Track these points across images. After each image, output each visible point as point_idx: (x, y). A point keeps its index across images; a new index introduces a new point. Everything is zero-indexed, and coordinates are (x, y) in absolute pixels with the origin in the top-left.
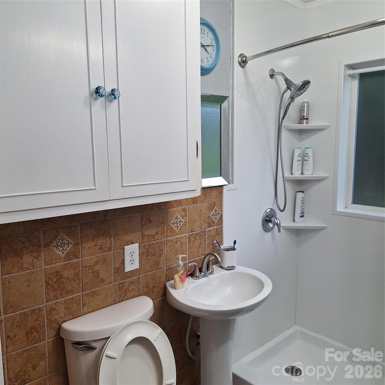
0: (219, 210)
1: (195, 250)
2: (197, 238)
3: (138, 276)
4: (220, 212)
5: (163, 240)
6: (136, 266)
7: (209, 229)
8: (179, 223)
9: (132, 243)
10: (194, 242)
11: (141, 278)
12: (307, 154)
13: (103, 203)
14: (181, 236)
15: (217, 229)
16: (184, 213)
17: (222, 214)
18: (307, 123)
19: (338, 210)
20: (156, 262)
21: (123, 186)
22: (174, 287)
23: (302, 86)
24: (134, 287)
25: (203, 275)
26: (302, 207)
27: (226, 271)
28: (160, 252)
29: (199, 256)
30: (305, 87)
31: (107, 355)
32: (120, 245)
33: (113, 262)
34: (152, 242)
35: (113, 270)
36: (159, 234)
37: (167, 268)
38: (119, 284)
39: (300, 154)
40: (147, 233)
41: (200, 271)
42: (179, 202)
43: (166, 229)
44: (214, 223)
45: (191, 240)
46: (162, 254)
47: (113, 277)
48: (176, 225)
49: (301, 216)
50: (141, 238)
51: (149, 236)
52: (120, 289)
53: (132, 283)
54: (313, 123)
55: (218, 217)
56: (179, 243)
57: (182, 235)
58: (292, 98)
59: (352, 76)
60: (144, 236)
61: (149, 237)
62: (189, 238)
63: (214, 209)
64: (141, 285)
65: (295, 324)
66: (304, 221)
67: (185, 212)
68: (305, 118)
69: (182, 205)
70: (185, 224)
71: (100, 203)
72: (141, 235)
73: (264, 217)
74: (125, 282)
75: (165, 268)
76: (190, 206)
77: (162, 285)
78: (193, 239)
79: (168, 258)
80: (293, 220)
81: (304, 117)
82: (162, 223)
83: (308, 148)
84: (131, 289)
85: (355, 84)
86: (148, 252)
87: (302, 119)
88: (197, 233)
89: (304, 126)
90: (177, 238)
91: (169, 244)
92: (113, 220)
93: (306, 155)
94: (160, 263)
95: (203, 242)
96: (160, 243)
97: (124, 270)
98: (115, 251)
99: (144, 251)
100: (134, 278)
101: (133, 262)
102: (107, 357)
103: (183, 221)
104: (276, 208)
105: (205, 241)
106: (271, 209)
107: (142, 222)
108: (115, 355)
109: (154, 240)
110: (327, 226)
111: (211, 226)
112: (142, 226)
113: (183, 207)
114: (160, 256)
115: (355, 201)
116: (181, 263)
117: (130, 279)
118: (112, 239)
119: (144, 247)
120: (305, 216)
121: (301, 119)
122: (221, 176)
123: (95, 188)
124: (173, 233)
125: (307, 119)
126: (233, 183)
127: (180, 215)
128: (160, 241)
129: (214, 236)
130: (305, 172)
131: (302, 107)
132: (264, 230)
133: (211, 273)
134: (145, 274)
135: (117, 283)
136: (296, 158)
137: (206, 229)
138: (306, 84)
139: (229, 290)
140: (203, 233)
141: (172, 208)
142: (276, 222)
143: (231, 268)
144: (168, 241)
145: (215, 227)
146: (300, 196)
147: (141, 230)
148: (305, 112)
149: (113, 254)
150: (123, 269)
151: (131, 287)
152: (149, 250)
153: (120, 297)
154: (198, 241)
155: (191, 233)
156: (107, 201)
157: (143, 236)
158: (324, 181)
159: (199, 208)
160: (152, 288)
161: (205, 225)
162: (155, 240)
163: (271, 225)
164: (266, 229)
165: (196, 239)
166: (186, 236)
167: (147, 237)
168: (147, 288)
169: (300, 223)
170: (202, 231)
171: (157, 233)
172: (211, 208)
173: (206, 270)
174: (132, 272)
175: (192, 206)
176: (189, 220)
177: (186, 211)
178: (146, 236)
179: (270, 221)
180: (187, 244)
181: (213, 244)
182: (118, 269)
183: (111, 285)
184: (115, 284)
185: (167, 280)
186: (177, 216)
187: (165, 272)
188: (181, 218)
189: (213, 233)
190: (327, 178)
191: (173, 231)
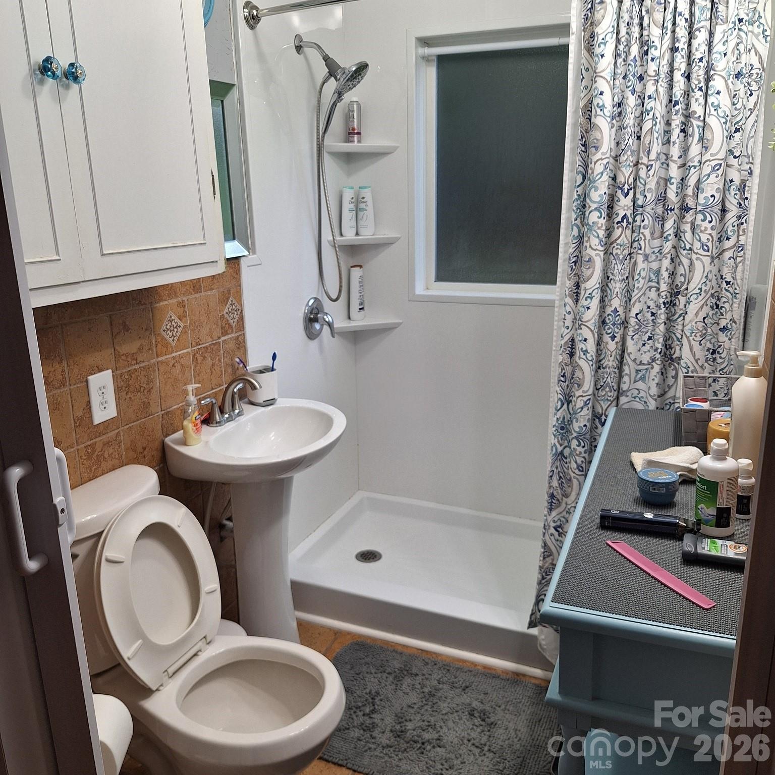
0: (237, 304)
1: (204, 377)
2: (207, 355)
3: (117, 431)
4: (239, 307)
5: (153, 361)
6: (111, 412)
7: (223, 338)
8: (176, 330)
9: (100, 370)
10: (202, 363)
11: (122, 434)
12: (363, 198)
13: (73, 286)
14: (180, 353)
15: (237, 339)
16: (180, 310)
17: (242, 311)
18: (359, 141)
19: (417, 292)
20: (144, 403)
21: (103, 255)
22: (184, 443)
23: (356, 71)
24: (111, 451)
25: (227, 418)
26: (361, 293)
27: (263, 409)
28: (148, 384)
29: (213, 389)
30: (360, 74)
31: (109, 558)
32: (79, 376)
33: (71, 407)
34: (134, 367)
35: (72, 422)
36: (144, 350)
37: (163, 412)
38: (85, 447)
39: (352, 198)
40: (124, 349)
41: (222, 412)
42: (170, 289)
43: (154, 341)
44: (230, 326)
45: (197, 359)
46: (152, 388)
47: (74, 435)
48: (171, 334)
49: (360, 309)
50: (114, 359)
51: (127, 355)
52: (89, 457)
53: (108, 443)
54: (369, 142)
55: (236, 316)
56: (178, 366)
57: (183, 351)
58: (340, 94)
59: (426, 59)
60: (120, 356)
61: (127, 357)
62: (193, 356)
63: (230, 302)
64: (123, 446)
65: (359, 490)
66: (365, 317)
67: (182, 308)
68: (356, 131)
69: (176, 296)
70: (185, 332)
71: (69, 287)
72: (113, 353)
73: (307, 315)
74: (96, 443)
75: (160, 413)
76: (190, 297)
77: (157, 444)
78: (200, 359)
79: (163, 395)
80: (347, 317)
81: (354, 129)
82: (146, 330)
83: (365, 188)
84: (106, 455)
85: (432, 73)
86: (128, 386)
87: (351, 133)
88: (206, 348)
89: (354, 146)
90: (174, 358)
91: (162, 369)
92: (62, 328)
93: (363, 200)
94: (151, 404)
95: (217, 362)
96: (146, 368)
97: (92, 421)
98: (72, 387)
99: (122, 383)
100: (110, 434)
101: (106, 405)
102: (108, 563)
103: (182, 325)
104: (322, 296)
105: (220, 360)
106: (316, 298)
107: (112, 329)
108: (121, 556)
109: (136, 364)
110: (401, 321)
111: (227, 334)
112: (114, 337)
113: (179, 299)
114: (149, 391)
115: (440, 278)
116: (192, 399)
117: (104, 437)
118: (65, 363)
119: (121, 376)
120: (365, 309)
121: (349, 134)
122: (234, 239)
123: (58, 258)
124: (167, 347)
125: (359, 133)
126: (254, 253)
127: (176, 315)
128: (146, 363)
129: (233, 351)
130: (361, 231)
131: (349, 110)
132: (309, 337)
133: (239, 415)
134: (128, 426)
135: (83, 446)
136: (347, 206)
137: (219, 338)
138: (362, 68)
139: (272, 436)
140: (216, 347)
141: (161, 300)
142: (327, 320)
143: (270, 402)
144: (160, 364)
145: (233, 335)
146: (356, 273)
147: (112, 345)
148: (355, 120)
149: (68, 392)
150: (90, 419)
151: (106, 452)
152: (131, 382)
153: (91, 470)
154: (209, 362)
155: (197, 347)
156: (79, 282)
157: (117, 356)
158: (393, 245)
159: (204, 301)
160: (142, 451)
161: (217, 332)
162: (138, 362)
163: (317, 326)
164: (311, 335)
165: (204, 358)
166: (188, 352)
167: (123, 357)
168: (134, 451)
169: (360, 321)
170: (214, 342)
171: (140, 349)
172: (224, 300)
173: (231, 408)
174: (105, 423)
175: (193, 296)
176: (191, 324)
177: (184, 306)
178: (123, 355)
179: (316, 320)
180: (191, 368)
181: (233, 366)
182: (81, 419)
183: (72, 450)
184: (79, 447)
185: (165, 434)
186: (171, 317)
187: (161, 420)
188: (177, 320)
189: (232, 345)
190: (397, 239)
191: (166, 345)
